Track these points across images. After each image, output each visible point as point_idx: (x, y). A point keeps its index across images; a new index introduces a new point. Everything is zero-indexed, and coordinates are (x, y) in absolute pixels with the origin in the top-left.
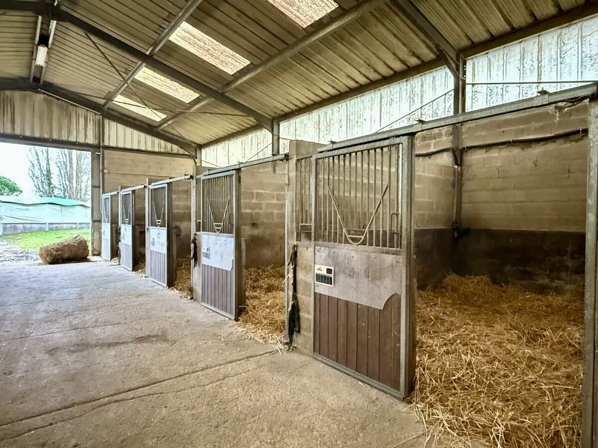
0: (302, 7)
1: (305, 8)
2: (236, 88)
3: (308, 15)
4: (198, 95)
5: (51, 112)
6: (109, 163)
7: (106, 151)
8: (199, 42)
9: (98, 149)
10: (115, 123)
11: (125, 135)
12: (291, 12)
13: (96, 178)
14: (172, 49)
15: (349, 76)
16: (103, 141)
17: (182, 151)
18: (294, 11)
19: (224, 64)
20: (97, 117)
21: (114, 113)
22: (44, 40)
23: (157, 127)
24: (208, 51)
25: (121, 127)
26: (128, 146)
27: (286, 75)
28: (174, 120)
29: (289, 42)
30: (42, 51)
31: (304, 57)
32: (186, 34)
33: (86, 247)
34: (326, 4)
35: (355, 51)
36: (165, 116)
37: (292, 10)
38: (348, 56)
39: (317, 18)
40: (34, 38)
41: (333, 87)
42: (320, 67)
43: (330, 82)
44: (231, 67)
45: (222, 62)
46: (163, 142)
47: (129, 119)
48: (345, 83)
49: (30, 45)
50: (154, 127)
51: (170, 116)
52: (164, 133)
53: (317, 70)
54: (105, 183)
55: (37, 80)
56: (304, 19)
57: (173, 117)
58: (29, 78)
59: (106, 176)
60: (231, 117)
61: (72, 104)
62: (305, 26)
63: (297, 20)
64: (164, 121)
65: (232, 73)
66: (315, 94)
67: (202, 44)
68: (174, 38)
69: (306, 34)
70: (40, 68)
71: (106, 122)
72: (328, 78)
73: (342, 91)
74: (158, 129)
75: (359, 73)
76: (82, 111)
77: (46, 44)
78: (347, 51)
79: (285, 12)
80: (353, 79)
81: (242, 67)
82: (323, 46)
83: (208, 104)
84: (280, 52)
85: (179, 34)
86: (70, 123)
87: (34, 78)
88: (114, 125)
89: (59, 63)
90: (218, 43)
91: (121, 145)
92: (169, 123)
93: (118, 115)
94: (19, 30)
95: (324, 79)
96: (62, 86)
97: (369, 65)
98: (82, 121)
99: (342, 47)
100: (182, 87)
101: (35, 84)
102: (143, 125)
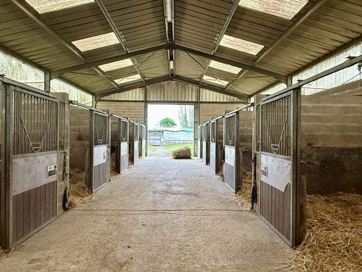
0: (285, 9)
1: (287, 9)
2: (260, 61)
3: (290, 12)
4: (241, 69)
5: (178, 88)
6: (202, 110)
7: (200, 104)
8: (234, 43)
9: (197, 104)
10: (205, 90)
11: (210, 95)
12: (279, 13)
13: (196, 118)
14: (222, 49)
15: (333, 40)
16: (199, 99)
17: (239, 100)
18: (281, 13)
19: (250, 50)
20: (197, 88)
21: (204, 84)
22: (171, 58)
23: (225, 89)
24: (240, 46)
25: (208, 91)
26: (211, 101)
27: (288, 48)
28: (232, 84)
29: (284, 30)
30: (171, 63)
31: (295, 35)
32: (227, 40)
33: (190, 152)
34: (300, 3)
35: (333, 24)
36: (228, 82)
37: (280, 12)
38: (327, 27)
39: (297, 12)
40: (168, 58)
41: (324, 49)
42: (310, 39)
43: (320, 46)
44: (254, 51)
45: (249, 49)
46: (229, 96)
47: (212, 87)
48: (331, 44)
49: (167, 61)
50: (224, 89)
51: (230, 82)
52: (229, 91)
53: (308, 41)
54: (200, 120)
55: (172, 75)
56: (289, 15)
57: (232, 82)
58: (169, 75)
59: (200, 117)
60: (262, 78)
61: (186, 83)
62: (290, 19)
63: (284, 17)
64: (228, 85)
65: (255, 54)
66: (312, 56)
67: (236, 43)
68: (222, 43)
69: (293, 22)
70: (173, 70)
71: (201, 89)
72: (317, 44)
73: (332, 50)
74: (226, 90)
75: (340, 36)
76: (190, 86)
77: (173, 60)
78: (326, 25)
79: (275, 15)
80: (337, 41)
81: (260, 50)
82: (307, 26)
83: (247, 73)
84: (280, 36)
85: (224, 41)
86: (185, 92)
87: (171, 74)
88: (204, 90)
89: (179, 66)
90: (244, 41)
91: (208, 101)
92: (230, 86)
93: (207, 85)
94: (163, 56)
95: (315, 45)
96: (182, 76)
97: (347, 29)
98: (190, 91)
99: (320, 23)
100: (232, 66)
101: (172, 77)
102: (218, 88)
